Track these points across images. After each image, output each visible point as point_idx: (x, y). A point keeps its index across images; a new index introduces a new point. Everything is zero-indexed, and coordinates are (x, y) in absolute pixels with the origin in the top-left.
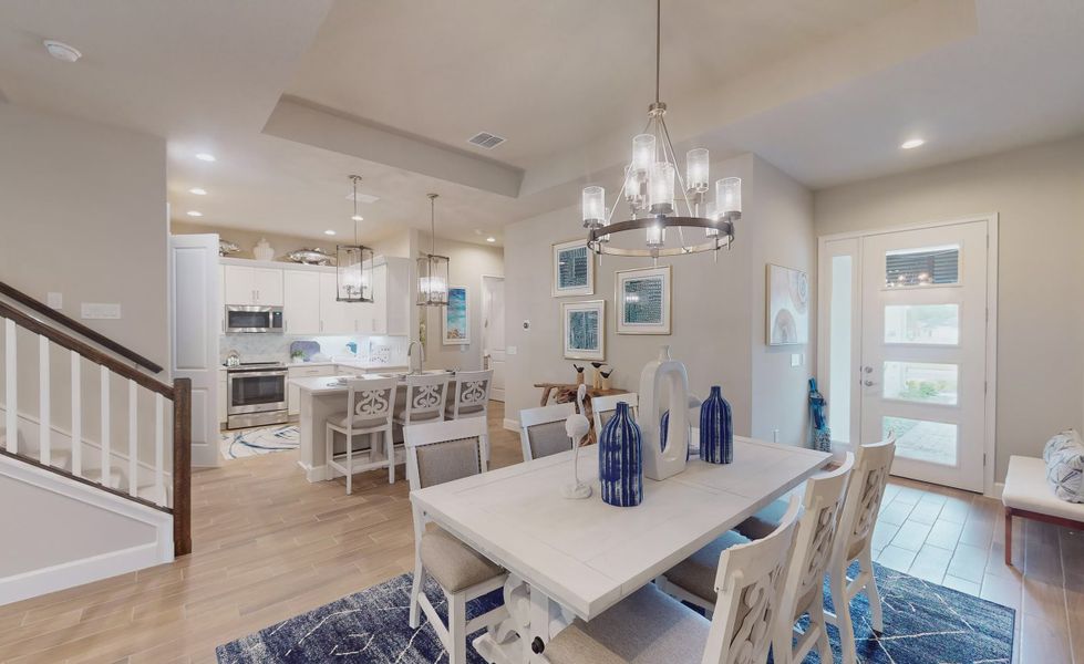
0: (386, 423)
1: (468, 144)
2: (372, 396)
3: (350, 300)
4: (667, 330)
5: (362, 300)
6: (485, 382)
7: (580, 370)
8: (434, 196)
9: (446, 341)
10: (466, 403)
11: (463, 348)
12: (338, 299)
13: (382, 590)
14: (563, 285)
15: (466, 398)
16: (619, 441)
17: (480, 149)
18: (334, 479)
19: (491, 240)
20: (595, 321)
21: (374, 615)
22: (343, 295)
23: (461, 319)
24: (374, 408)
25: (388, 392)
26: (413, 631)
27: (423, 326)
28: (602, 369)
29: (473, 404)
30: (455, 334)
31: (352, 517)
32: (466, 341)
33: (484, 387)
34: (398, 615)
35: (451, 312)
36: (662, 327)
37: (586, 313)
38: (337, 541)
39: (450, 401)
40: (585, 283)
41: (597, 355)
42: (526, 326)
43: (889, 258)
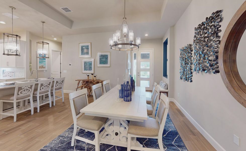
0: (30, 96)
1: (60, 9)
2: (26, 88)
3: (8, 55)
4: (109, 66)
5: (17, 55)
6: (63, 80)
7: (88, 76)
8: (43, 22)
9: (39, 69)
10: (57, 87)
11: (45, 71)
12: (4, 54)
13: (54, 142)
14: (82, 54)
15: (57, 85)
16: (129, 89)
17: (64, 12)
18: (3, 119)
19: (55, 39)
20: (91, 64)
21: (57, 149)
22: (6, 53)
23: (44, 62)
24: (26, 92)
25: (31, 86)
26: (74, 147)
27: (31, 64)
28: (94, 75)
29: (60, 87)
30: (42, 67)
31: (23, 128)
32: (46, 69)
33: (62, 82)
34: (65, 145)
35: (40, 60)
36: (108, 65)
37: (89, 62)
38: (22, 136)
39: (52, 86)
40: (89, 54)
41: (92, 72)
42: (70, 65)
43: (141, 54)
